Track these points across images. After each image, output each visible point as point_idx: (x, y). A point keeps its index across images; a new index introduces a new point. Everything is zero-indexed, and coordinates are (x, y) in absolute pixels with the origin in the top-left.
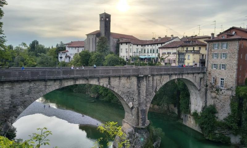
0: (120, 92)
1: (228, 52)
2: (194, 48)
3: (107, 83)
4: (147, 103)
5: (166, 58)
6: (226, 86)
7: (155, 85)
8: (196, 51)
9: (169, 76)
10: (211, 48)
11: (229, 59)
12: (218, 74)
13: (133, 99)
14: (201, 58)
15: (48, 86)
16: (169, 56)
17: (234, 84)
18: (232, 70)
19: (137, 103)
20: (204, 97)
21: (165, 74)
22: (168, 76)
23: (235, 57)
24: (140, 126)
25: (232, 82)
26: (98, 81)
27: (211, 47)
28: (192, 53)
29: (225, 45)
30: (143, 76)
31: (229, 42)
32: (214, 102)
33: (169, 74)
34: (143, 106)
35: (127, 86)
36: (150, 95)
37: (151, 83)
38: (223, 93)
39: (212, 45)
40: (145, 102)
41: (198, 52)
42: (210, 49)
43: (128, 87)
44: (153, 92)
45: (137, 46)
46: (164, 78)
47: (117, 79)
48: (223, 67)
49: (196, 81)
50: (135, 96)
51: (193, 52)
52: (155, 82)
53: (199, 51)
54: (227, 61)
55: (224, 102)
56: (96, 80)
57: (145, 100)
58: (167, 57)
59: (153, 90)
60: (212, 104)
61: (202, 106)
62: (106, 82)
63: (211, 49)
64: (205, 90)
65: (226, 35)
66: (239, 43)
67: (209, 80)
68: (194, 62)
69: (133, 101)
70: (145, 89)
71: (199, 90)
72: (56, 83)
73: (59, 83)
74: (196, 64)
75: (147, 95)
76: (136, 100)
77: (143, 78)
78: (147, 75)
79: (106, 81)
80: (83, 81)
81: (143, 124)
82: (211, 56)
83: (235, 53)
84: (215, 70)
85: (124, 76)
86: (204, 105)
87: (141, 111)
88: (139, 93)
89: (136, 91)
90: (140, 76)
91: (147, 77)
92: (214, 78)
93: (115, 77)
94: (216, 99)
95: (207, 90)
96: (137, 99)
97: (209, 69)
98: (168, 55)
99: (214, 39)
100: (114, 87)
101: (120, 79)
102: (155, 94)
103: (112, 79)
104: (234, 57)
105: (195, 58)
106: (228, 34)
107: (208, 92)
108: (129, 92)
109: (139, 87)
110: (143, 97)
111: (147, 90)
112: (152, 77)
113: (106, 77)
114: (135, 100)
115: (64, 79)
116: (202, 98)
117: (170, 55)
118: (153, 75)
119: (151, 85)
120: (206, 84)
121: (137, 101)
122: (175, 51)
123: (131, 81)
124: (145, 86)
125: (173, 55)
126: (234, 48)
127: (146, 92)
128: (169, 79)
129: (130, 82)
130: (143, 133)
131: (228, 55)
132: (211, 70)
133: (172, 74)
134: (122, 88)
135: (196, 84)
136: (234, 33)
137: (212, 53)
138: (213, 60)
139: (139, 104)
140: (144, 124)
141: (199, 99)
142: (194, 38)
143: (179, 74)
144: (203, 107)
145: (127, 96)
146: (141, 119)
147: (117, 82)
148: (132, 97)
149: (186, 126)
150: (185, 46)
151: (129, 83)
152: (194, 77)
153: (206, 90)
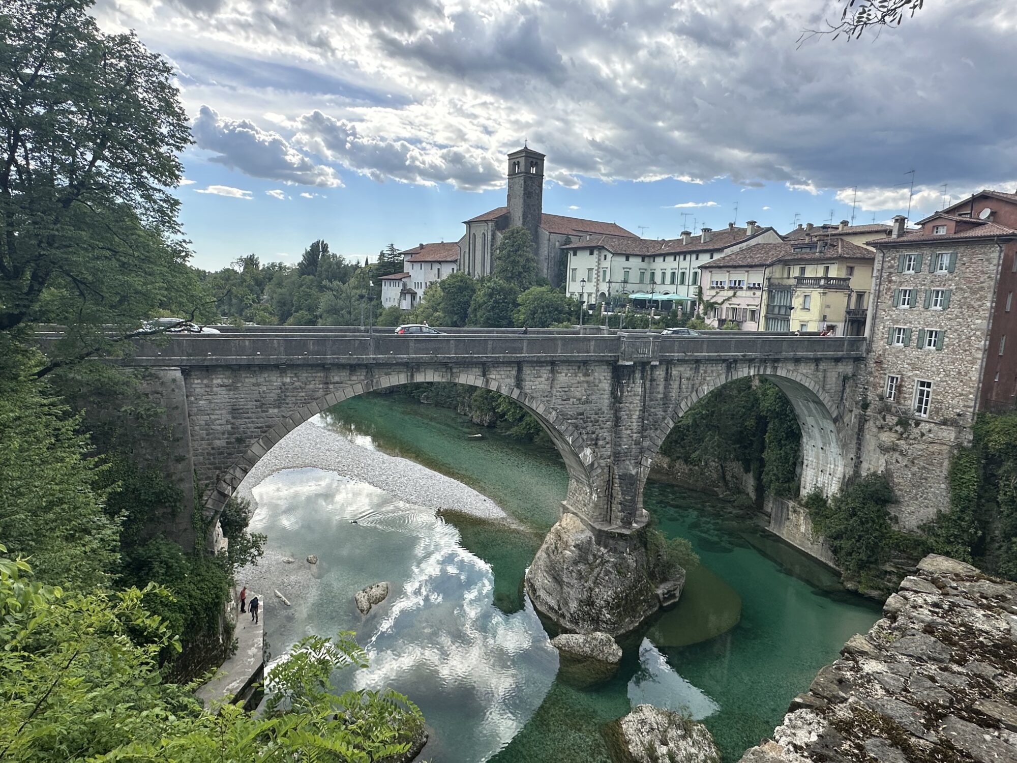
0: (554, 413)
1: (953, 287)
2: (827, 269)
3: (512, 381)
4: (641, 453)
5: (723, 303)
6: (937, 411)
7: (674, 394)
8: (833, 279)
9: (724, 365)
10: (892, 270)
11: (956, 311)
12: (908, 364)
13: (597, 439)
14: (852, 306)
15: (334, 383)
16: (734, 296)
17: (972, 404)
18: (966, 351)
19: (608, 451)
20: (853, 445)
21: (710, 360)
22: (721, 368)
23: (980, 306)
24: (615, 527)
25: (961, 395)
26: (484, 375)
27: (889, 267)
28: (820, 287)
29: (946, 260)
30: (632, 363)
31: (962, 249)
32: (887, 462)
33: (724, 361)
34: (628, 462)
35: (578, 395)
36: (656, 429)
37: (661, 388)
38: (923, 435)
39: (893, 259)
40: (635, 450)
41: (841, 285)
42: (885, 275)
43: (580, 400)
44: (664, 418)
45: (627, 259)
46: (705, 372)
47: (545, 373)
48: (930, 341)
49: (828, 387)
50: (601, 428)
51: (822, 282)
52: (675, 385)
53: (845, 280)
54: (950, 319)
55: (924, 468)
56: (477, 371)
57: (637, 443)
58: (729, 299)
59: (665, 411)
60: (881, 470)
61: (841, 476)
62: (508, 380)
63: (891, 273)
64: (857, 421)
65: (954, 224)
66: (1001, 251)
67: (875, 386)
68: (824, 319)
69: (596, 444)
70: (638, 409)
71: (835, 421)
72: (354, 378)
73: (363, 377)
74: (831, 328)
75: (643, 429)
76: (608, 443)
77: (631, 370)
78: (645, 360)
79: (508, 377)
80: (437, 373)
81: (627, 523)
82: (887, 300)
83: (982, 288)
84: (901, 351)
85: (568, 362)
86: (851, 473)
87: (620, 477)
88: (617, 421)
89: (608, 414)
90: (621, 363)
91: (648, 368)
92: (893, 378)
93: (539, 363)
94: (896, 455)
95: (866, 421)
96: (608, 439)
97: (879, 345)
98: (731, 293)
99: (905, 239)
100: (534, 395)
101: (552, 371)
102: (672, 425)
103: (527, 371)
104: (976, 304)
105: (828, 307)
106: (959, 218)
107: (866, 426)
108: (582, 414)
109: (616, 400)
110: (629, 432)
111: (644, 409)
112: (664, 367)
113: (508, 363)
114: (601, 443)
115: (379, 365)
116: (844, 446)
117: (739, 293)
118: (668, 363)
119: (660, 396)
120: (865, 399)
121: (608, 446)
122: (757, 277)
123: (591, 378)
124: (638, 398)
125: (750, 293)
126: (983, 272)
127: (642, 418)
128: (723, 377)
129: (587, 382)
130: (622, 550)
131: (953, 297)
132: (885, 350)
133: (736, 361)
134: (559, 401)
135: (825, 398)
136: (985, 214)
137: (894, 287)
138: (894, 313)
139: (617, 457)
140: (631, 524)
141: (834, 449)
142: (831, 232)
143: (764, 361)
144: (844, 476)
145: (576, 427)
146: (620, 504)
147: (543, 379)
148: (593, 433)
149: (778, 539)
150: (796, 261)
151: (585, 385)
152: (820, 375)
153: (863, 421)
